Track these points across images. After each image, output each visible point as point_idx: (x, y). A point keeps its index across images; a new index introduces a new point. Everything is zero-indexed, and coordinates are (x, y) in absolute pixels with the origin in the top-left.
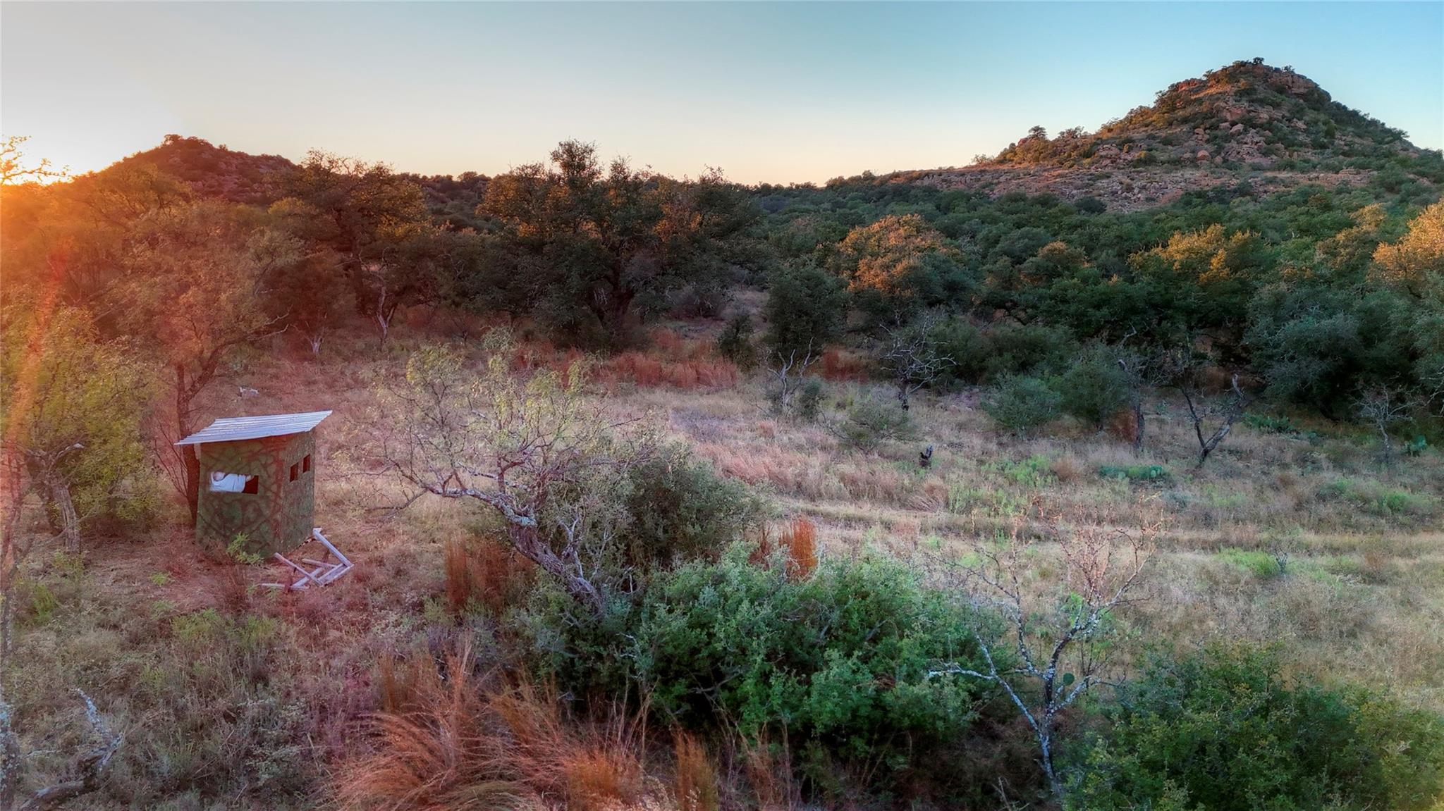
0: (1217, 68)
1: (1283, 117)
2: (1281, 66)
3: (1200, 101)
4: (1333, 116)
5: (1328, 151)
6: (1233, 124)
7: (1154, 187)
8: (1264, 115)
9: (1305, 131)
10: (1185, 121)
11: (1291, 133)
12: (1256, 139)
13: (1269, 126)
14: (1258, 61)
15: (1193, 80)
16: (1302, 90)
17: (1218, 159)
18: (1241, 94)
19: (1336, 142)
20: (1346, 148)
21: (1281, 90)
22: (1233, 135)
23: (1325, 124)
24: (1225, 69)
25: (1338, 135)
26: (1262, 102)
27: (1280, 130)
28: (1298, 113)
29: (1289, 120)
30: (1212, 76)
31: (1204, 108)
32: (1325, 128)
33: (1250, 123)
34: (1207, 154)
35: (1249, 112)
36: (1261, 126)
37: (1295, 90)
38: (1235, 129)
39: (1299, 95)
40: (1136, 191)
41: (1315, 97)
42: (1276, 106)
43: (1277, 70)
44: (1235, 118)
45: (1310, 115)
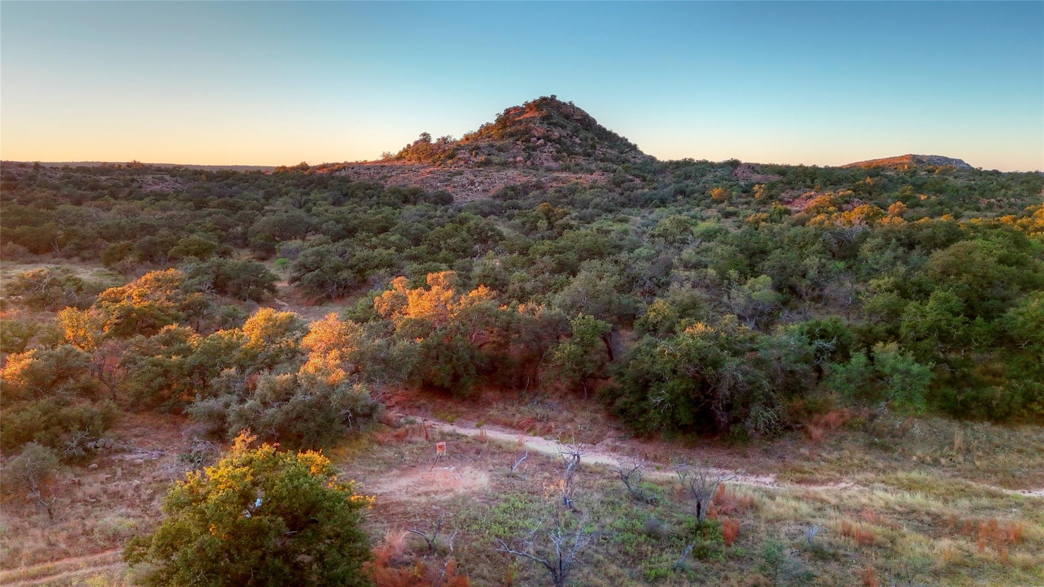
0: (530, 101)
1: (568, 135)
2: (567, 101)
3: (520, 122)
4: (596, 135)
5: (592, 158)
6: (539, 139)
7: (488, 182)
8: (556, 133)
9: (580, 145)
10: (511, 135)
11: (571, 146)
12: (551, 150)
13: (558, 141)
14: (553, 97)
15: (518, 107)
16: (579, 117)
17: (529, 163)
18: (544, 118)
19: (597, 152)
20: (602, 156)
21: (567, 117)
22: (538, 147)
23: (592, 139)
24: (534, 102)
25: (598, 147)
26: (556, 125)
27: (565, 144)
28: (576, 132)
29: (571, 137)
30: (528, 105)
31: (521, 128)
32: (591, 142)
33: (548, 139)
34: (522, 159)
35: (548, 131)
36: (554, 140)
37: (575, 117)
38: (539, 142)
39: (577, 120)
40: (477, 185)
41: (587, 123)
42: (564, 127)
43: (564, 104)
44: (540, 135)
45: (583, 134)
